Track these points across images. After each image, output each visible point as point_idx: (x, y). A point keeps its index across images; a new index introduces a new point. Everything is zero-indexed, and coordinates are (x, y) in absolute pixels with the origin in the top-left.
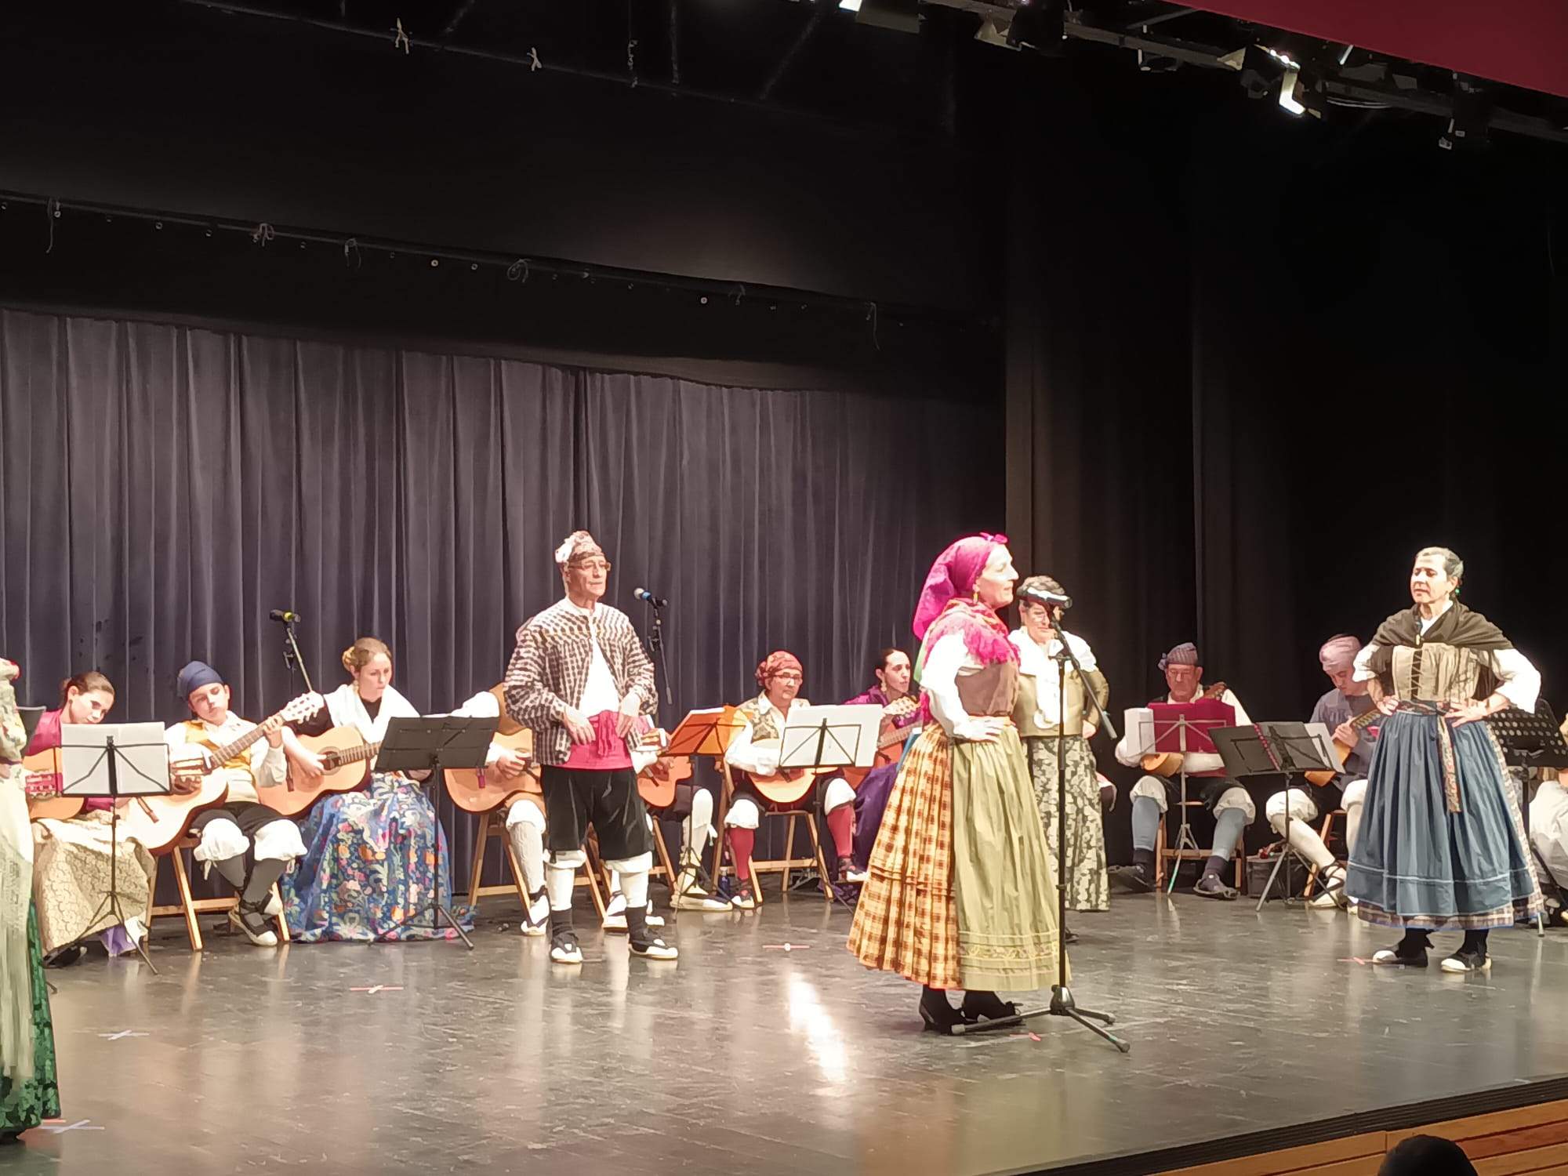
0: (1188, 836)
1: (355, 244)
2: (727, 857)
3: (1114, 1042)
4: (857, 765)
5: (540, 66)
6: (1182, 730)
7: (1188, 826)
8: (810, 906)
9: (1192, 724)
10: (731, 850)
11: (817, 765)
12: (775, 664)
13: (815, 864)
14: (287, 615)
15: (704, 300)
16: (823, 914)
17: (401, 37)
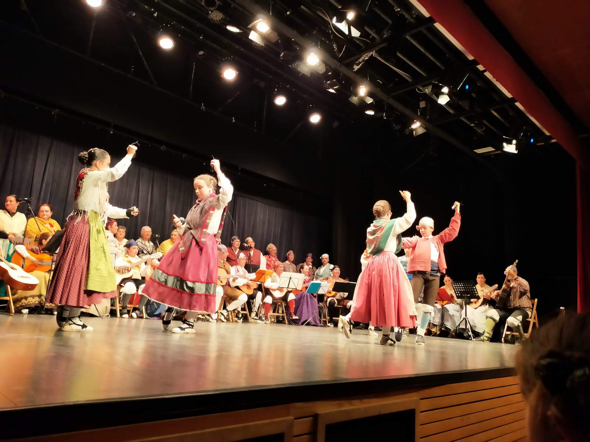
1: (186, 155)
4: (297, 289)
5: (234, 121)
8: (281, 325)
11: (288, 288)
12: (278, 264)
13: (283, 315)
14: (157, 235)
16: (285, 327)
17: (203, 107)
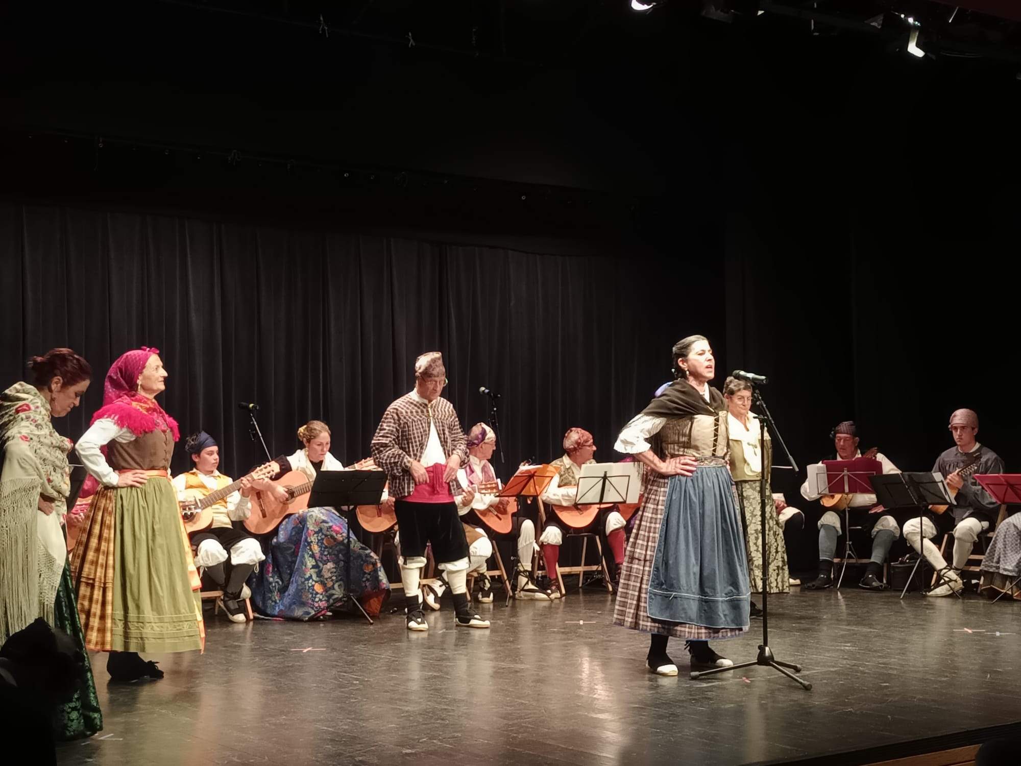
0: (850, 550)
1: (294, 163)
2: (542, 564)
3: (801, 683)
4: (628, 502)
6: (846, 478)
7: (851, 543)
8: (596, 597)
9: (852, 474)
10: (544, 559)
11: (601, 502)
13: (600, 568)
14: (251, 405)
15: (523, 198)
16: (606, 601)
17: (323, 27)
